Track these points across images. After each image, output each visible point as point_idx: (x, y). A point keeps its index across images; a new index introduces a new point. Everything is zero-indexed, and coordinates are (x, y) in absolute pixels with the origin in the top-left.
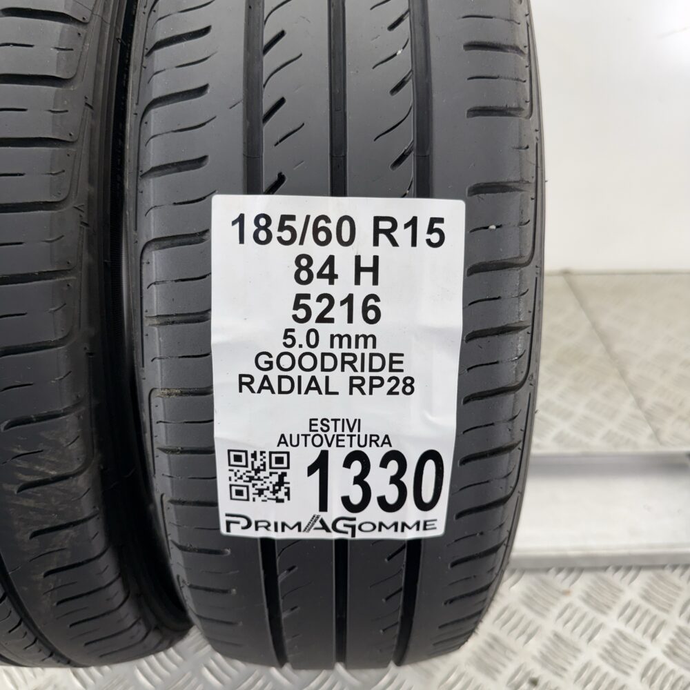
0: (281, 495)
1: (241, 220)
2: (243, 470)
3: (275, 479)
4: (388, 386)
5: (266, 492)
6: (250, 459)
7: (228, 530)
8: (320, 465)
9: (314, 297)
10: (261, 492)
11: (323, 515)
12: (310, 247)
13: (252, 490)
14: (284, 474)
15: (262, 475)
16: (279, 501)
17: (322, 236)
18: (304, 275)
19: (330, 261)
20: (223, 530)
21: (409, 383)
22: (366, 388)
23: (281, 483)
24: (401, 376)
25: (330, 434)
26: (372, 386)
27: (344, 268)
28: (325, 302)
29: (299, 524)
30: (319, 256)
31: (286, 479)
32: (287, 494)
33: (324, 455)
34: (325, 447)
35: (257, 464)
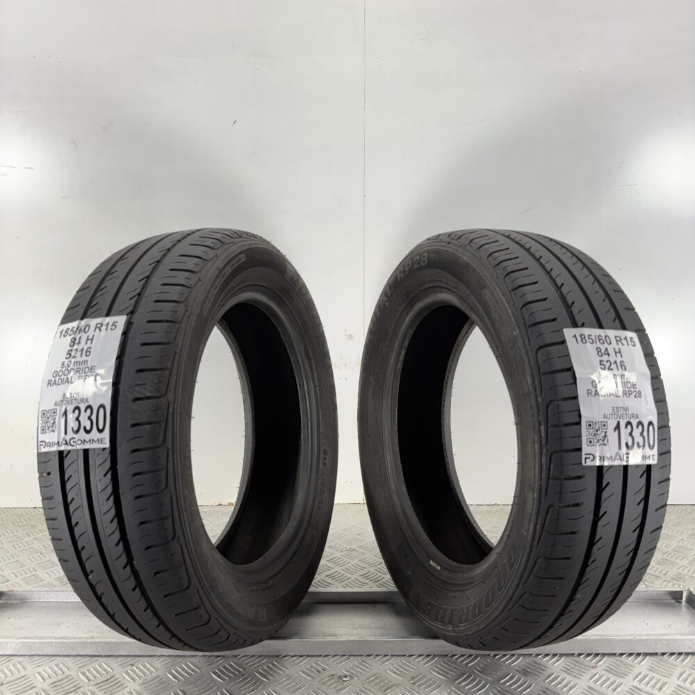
0: (605, 442)
1: (575, 336)
2: (592, 431)
3: (603, 434)
4: (634, 394)
5: (600, 441)
6: (594, 425)
7: (585, 462)
8: (618, 427)
9: (605, 361)
10: (598, 441)
11: (620, 452)
12: (599, 345)
13: (595, 440)
14: (606, 432)
15: (599, 432)
16: (605, 445)
17: (602, 341)
18: (600, 354)
19: (606, 349)
20: (583, 463)
21: (640, 393)
22: (628, 394)
23: (605, 436)
24: (637, 390)
25: (620, 413)
26: (629, 394)
27: (611, 351)
28: (609, 363)
29: (611, 457)
30: (603, 347)
31: (607, 434)
32: (608, 441)
33: (619, 423)
34: (618, 419)
35: (597, 427)
